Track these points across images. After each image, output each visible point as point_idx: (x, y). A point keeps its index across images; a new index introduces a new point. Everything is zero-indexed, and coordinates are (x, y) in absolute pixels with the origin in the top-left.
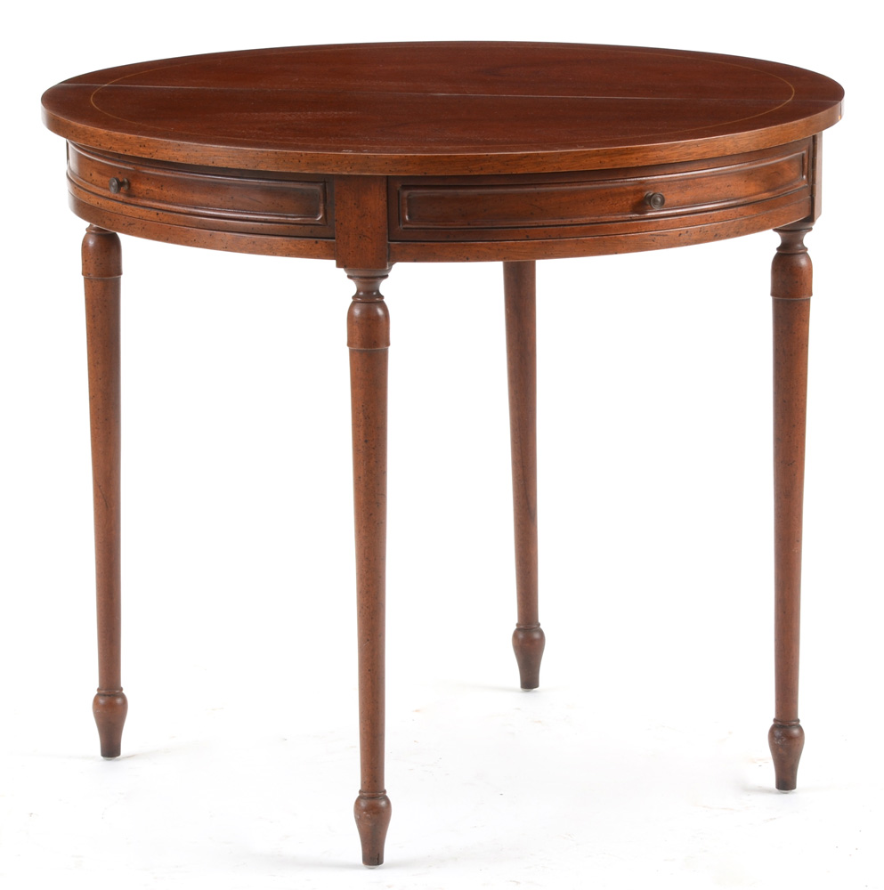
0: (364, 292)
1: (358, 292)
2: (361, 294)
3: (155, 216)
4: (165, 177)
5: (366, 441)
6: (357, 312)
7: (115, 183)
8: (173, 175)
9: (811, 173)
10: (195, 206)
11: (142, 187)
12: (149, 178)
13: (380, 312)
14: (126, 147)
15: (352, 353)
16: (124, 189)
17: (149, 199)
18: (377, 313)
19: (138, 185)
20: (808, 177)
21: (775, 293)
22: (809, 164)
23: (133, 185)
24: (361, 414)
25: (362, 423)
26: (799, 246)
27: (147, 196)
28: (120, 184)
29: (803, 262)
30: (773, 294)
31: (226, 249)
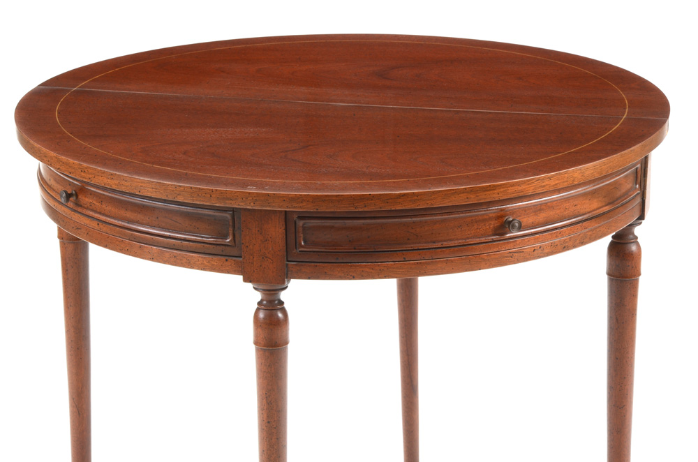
0: (267, 301)
1: (262, 301)
2: (265, 302)
3: (97, 226)
4: (104, 195)
5: (269, 422)
6: (261, 315)
7: (64, 195)
8: (110, 195)
9: (642, 181)
10: (129, 221)
11: (87, 200)
12: (92, 193)
13: (280, 315)
14: (70, 170)
15: (257, 350)
16: (72, 199)
17: (92, 210)
18: (278, 316)
19: (84, 198)
20: (640, 186)
21: (611, 274)
22: (641, 176)
23: (80, 197)
24: (264, 400)
25: (265, 408)
26: (631, 236)
27: (90, 207)
28: (69, 196)
29: (634, 248)
30: (609, 274)
31: (152, 259)
